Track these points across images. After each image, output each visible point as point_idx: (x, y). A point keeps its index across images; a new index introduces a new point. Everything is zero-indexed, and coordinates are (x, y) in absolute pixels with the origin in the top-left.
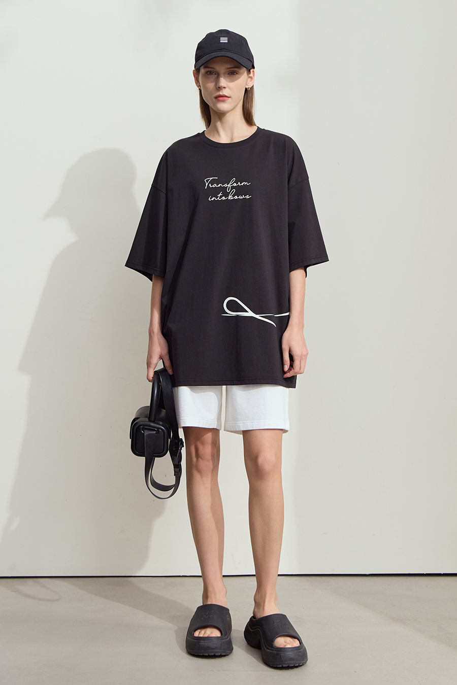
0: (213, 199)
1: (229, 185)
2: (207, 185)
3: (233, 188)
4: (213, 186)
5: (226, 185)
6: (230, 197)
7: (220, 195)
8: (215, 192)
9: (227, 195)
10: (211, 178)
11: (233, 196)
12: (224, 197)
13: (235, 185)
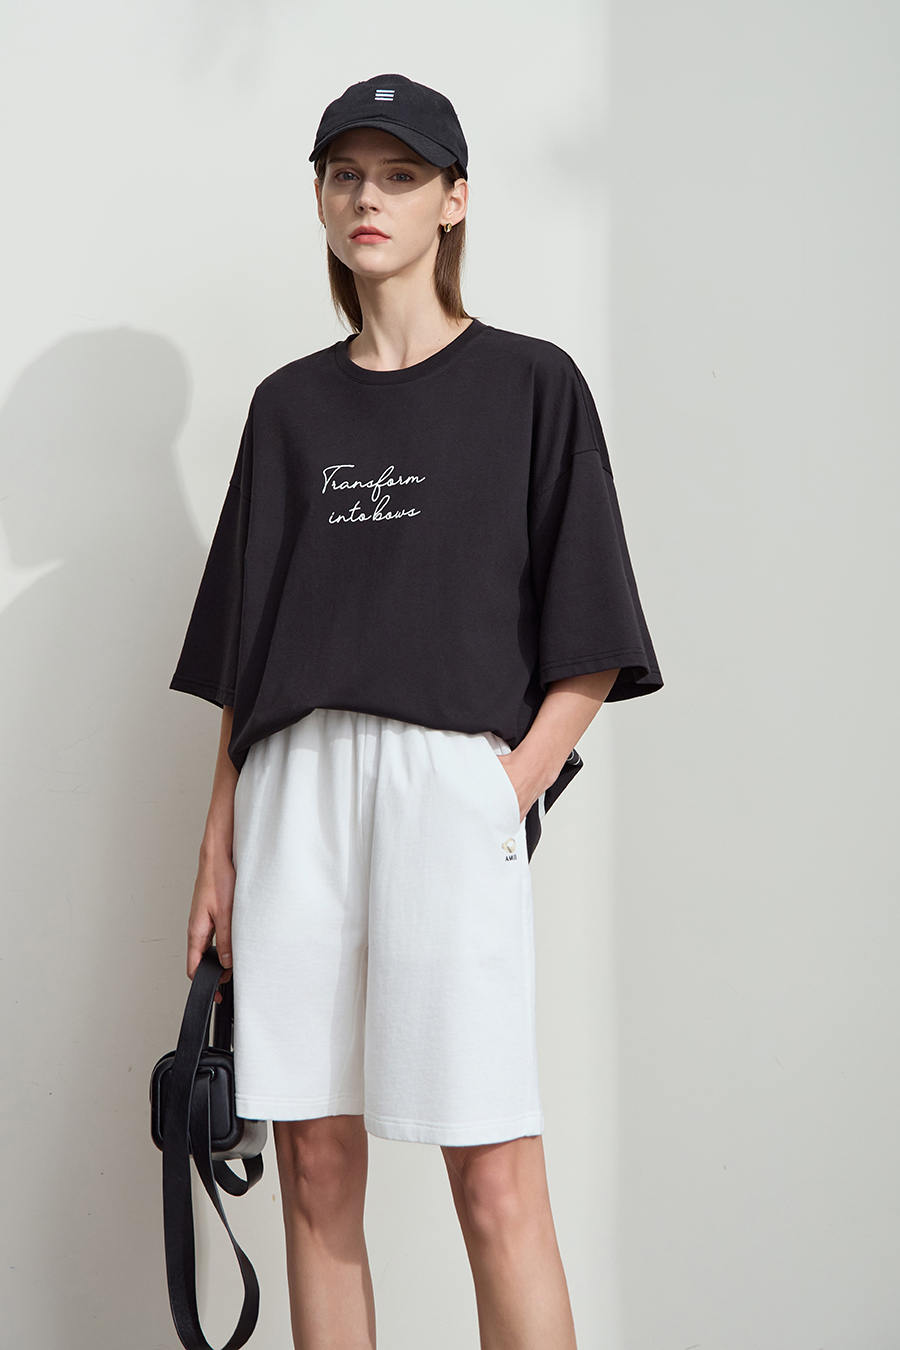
0: (338, 520)
1: (377, 484)
2: (327, 483)
3: (386, 491)
4: (340, 486)
5: (370, 484)
6: (377, 516)
7: (355, 508)
8: (342, 502)
9: (368, 509)
10: (339, 467)
11: (384, 513)
12: (363, 515)
13: (391, 482)
